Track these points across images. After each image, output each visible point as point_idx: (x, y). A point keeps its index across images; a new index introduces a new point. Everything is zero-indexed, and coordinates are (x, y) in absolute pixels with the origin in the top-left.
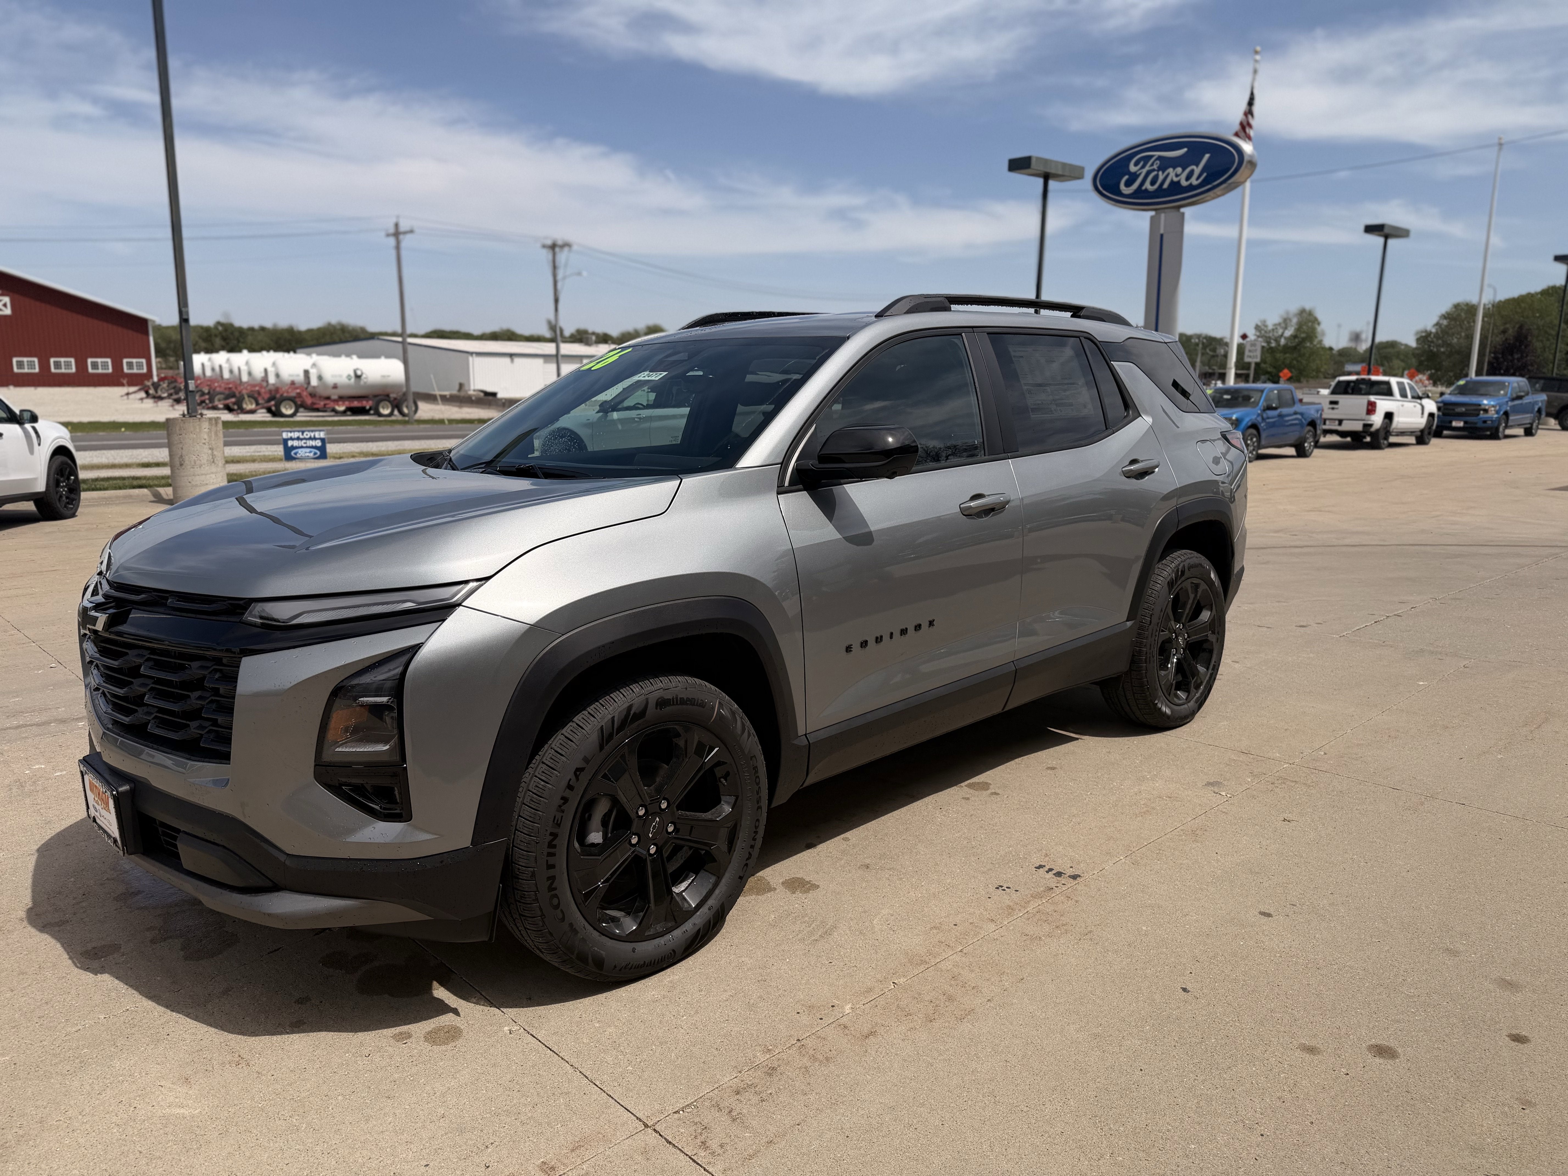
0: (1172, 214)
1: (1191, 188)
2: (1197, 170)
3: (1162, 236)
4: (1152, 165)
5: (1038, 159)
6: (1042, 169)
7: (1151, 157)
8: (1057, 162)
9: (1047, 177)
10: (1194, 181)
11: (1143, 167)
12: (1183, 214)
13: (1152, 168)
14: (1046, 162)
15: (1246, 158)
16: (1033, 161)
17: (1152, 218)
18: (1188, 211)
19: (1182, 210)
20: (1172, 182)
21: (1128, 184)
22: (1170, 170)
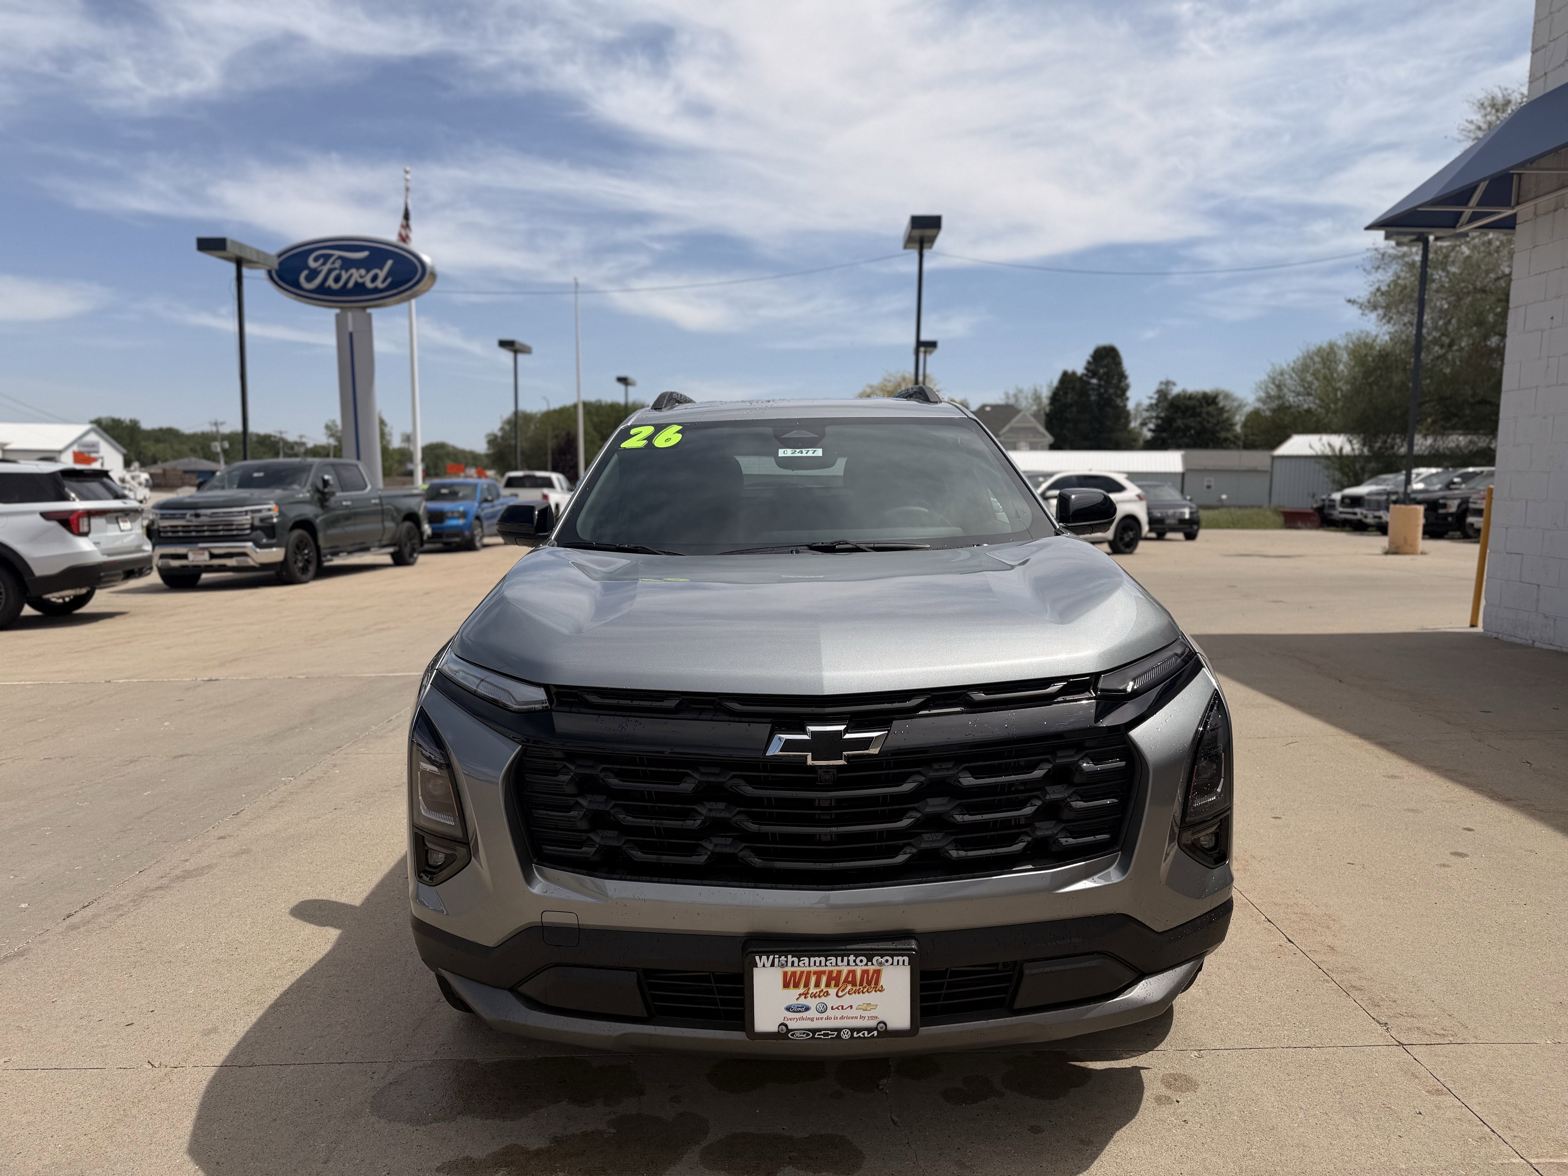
0: (359, 314)
1: (376, 290)
2: (382, 274)
3: (351, 335)
4: (333, 263)
5: (234, 242)
6: (235, 251)
7: (330, 256)
8: (251, 249)
9: (239, 263)
10: (379, 284)
11: (324, 264)
12: (370, 315)
13: (333, 266)
14: (241, 246)
15: (428, 270)
16: (229, 244)
17: (337, 316)
18: (375, 313)
19: (369, 311)
20: (356, 284)
21: (309, 279)
22: (353, 271)
